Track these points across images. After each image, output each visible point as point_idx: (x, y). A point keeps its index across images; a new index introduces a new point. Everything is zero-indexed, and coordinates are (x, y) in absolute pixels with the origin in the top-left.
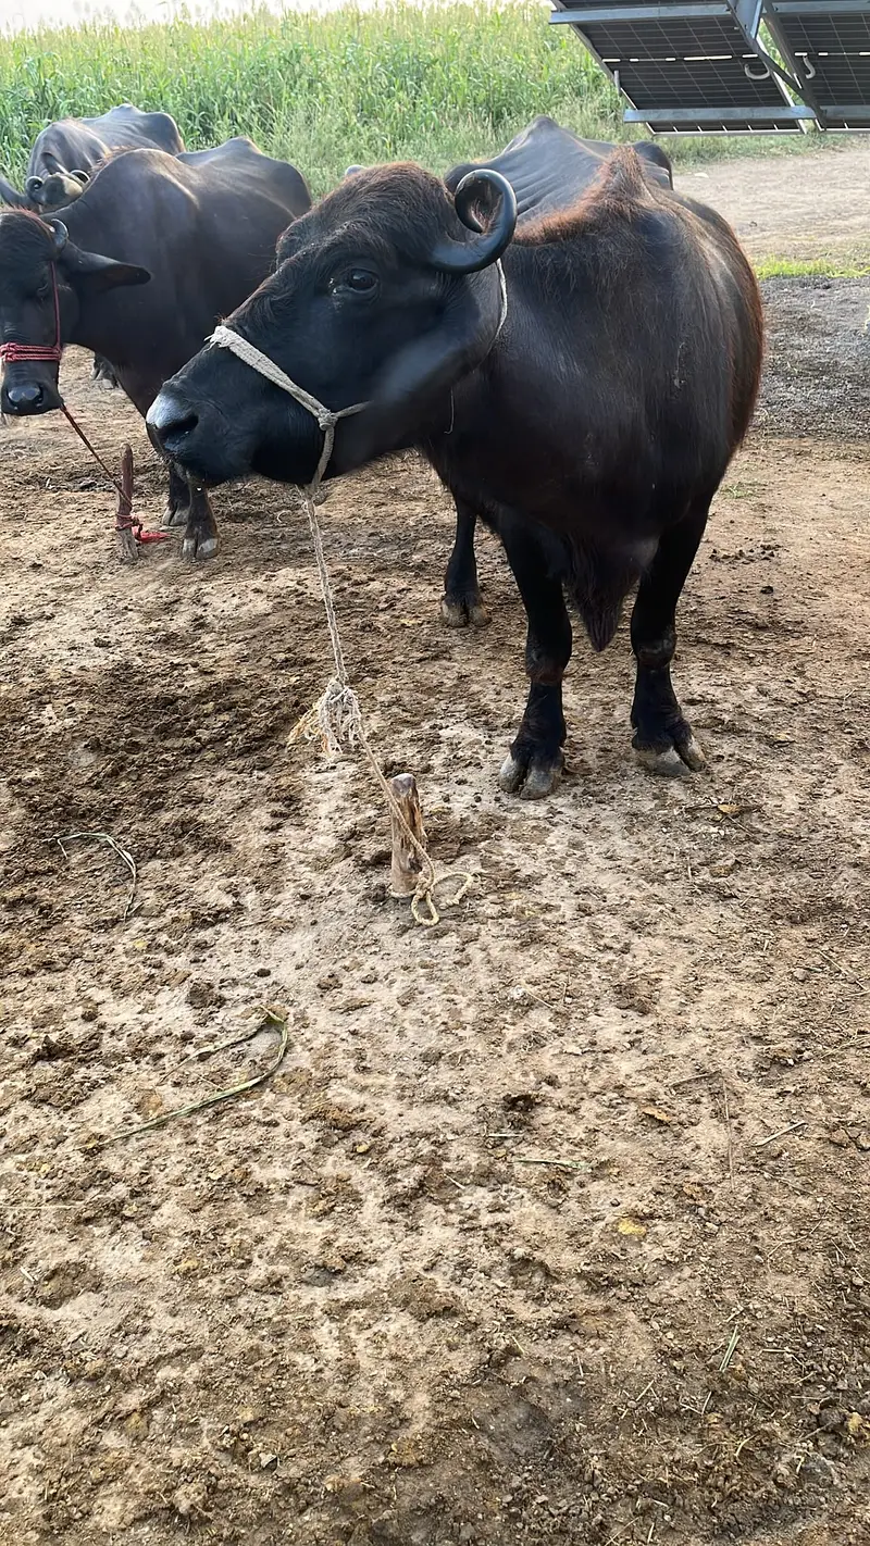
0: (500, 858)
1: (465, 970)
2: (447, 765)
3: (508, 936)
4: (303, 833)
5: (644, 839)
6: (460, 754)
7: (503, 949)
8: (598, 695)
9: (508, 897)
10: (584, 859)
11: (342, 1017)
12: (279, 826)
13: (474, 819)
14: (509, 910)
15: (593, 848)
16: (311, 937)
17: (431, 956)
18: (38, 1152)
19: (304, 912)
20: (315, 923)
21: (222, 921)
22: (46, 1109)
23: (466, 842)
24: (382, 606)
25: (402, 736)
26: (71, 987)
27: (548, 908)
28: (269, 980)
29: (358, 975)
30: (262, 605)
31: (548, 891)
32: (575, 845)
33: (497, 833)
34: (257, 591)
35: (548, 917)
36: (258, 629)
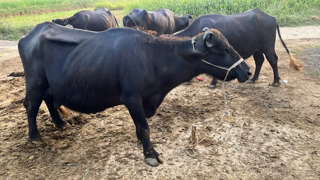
0: (216, 149)
1: (194, 165)
2: (220, 130)
3: (207, 163)
4: (185, 134)
5: (249, 155)
6: (224, 129)
7: (204, 165)
8: (261, 126)
9: (212, 156)
10: (234, 155)
11: (168, 165)
12: (182, 131)
13: (217, 141)
14: (211, 159)
15: (237, 154)
16: (173, 151)
17: (190, 161)
18: (111, 167)
19: (175, 147)
20: (175, 149)
21: (161, 144)
22: (116, 162)
23: (212, 144)
24: (229, 99)
25: (215, 123)
26: (134, 146)
27: (219, 161)
28: (161, 155)
29: (176, 160)
30: (207, 94)
31: (220, 158)
32: (233, 152)
33: (219, 145)
34: (208, 92)
35: (217, 162)
36: (204, 98)
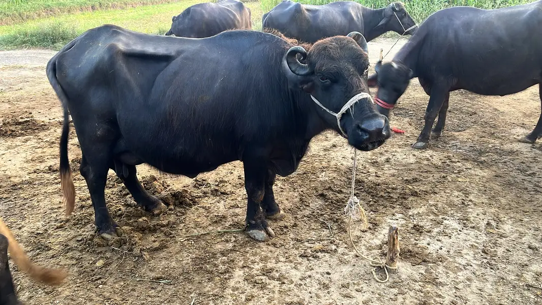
0: (434, 272)
1: (392, 302)
2: (439, 233)
3: (416, 298)
4: (372, 237)
5: (500, 289)
6: (447, 231)
7: (411, 302)
8: (521, 229)
9: (427, 286)
10: (469, 286)
11: (342, 298)
12: (366, 231)
13: (435, 255)
14: (423, 290)
15: (476, 284)
16: (351, 269)
17: (384, 292)
18: (236, 293)
19: (353, 261)
20: (354, 265)
21: (328, 253)
22: (246, 282)
23: (424, 261)
24: (455, 172)
25: (429, 217)
26: (276, 254)
27: (440, 296)
28: (329, 276)
29: (356, 287)
30: (412, 160)
31: (443, 291)
32: (469, 280)
33: (440, 263)
34: (414, 155)
35: (438, 299)
36: (406, 167)
